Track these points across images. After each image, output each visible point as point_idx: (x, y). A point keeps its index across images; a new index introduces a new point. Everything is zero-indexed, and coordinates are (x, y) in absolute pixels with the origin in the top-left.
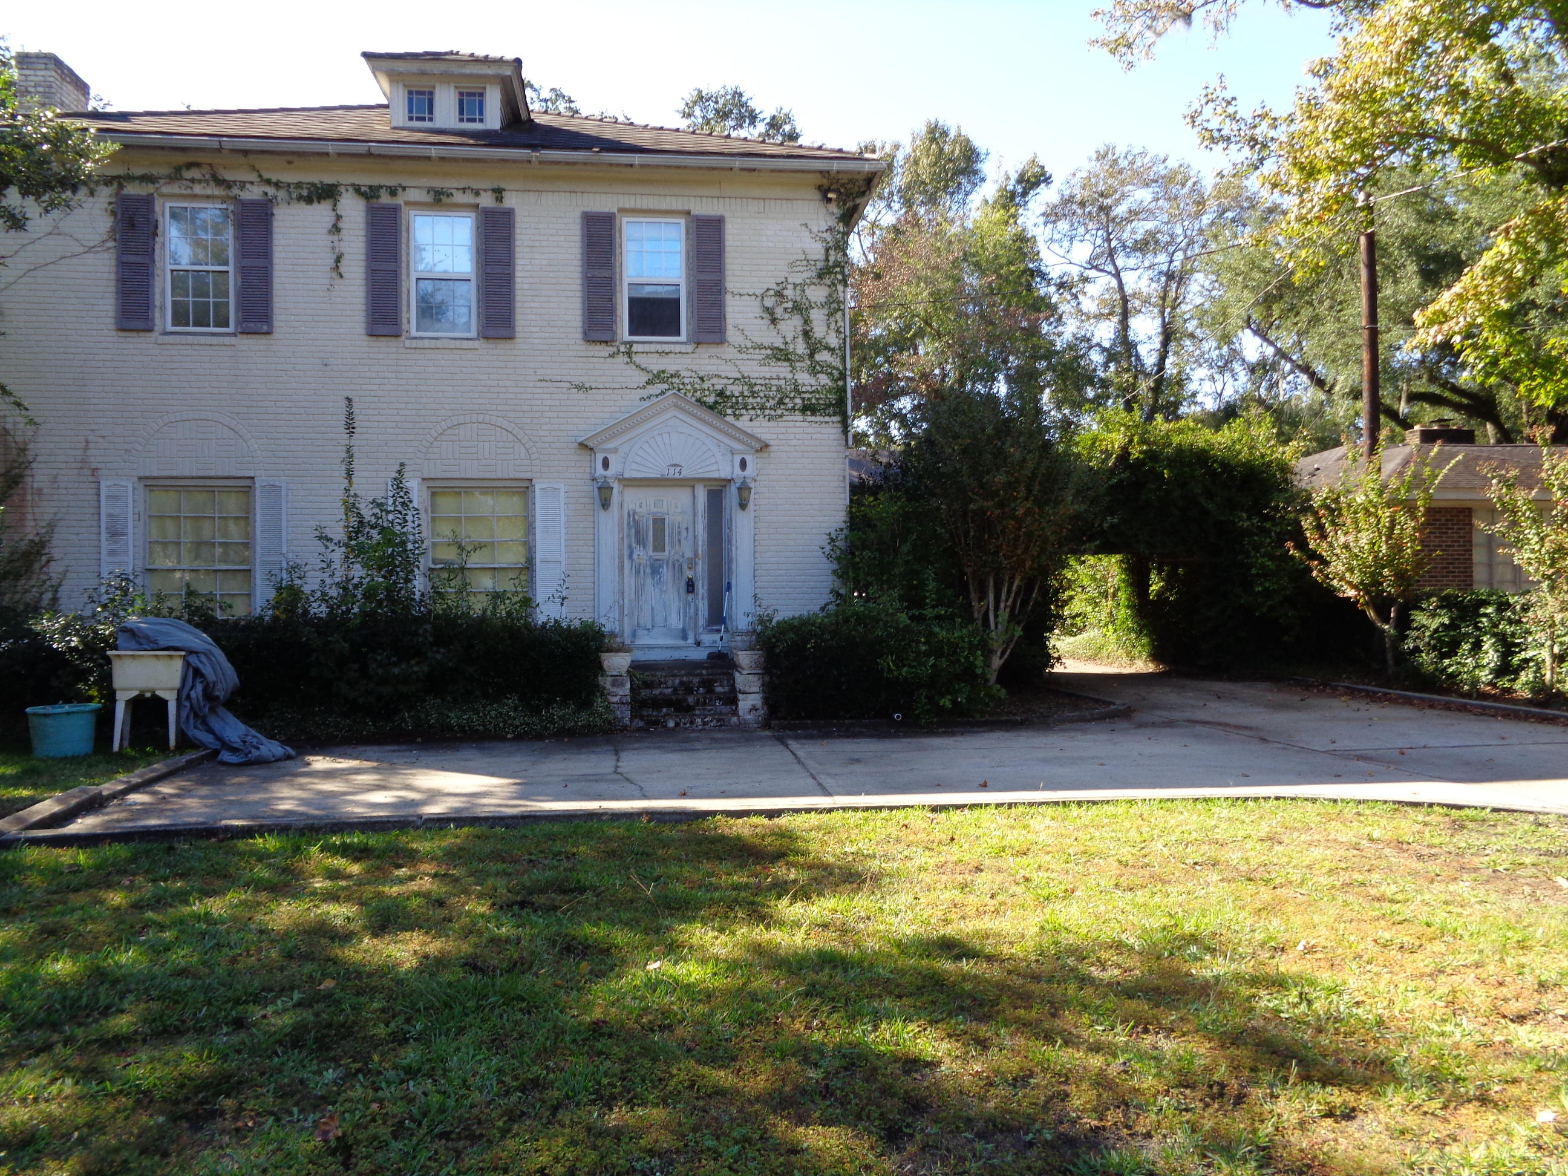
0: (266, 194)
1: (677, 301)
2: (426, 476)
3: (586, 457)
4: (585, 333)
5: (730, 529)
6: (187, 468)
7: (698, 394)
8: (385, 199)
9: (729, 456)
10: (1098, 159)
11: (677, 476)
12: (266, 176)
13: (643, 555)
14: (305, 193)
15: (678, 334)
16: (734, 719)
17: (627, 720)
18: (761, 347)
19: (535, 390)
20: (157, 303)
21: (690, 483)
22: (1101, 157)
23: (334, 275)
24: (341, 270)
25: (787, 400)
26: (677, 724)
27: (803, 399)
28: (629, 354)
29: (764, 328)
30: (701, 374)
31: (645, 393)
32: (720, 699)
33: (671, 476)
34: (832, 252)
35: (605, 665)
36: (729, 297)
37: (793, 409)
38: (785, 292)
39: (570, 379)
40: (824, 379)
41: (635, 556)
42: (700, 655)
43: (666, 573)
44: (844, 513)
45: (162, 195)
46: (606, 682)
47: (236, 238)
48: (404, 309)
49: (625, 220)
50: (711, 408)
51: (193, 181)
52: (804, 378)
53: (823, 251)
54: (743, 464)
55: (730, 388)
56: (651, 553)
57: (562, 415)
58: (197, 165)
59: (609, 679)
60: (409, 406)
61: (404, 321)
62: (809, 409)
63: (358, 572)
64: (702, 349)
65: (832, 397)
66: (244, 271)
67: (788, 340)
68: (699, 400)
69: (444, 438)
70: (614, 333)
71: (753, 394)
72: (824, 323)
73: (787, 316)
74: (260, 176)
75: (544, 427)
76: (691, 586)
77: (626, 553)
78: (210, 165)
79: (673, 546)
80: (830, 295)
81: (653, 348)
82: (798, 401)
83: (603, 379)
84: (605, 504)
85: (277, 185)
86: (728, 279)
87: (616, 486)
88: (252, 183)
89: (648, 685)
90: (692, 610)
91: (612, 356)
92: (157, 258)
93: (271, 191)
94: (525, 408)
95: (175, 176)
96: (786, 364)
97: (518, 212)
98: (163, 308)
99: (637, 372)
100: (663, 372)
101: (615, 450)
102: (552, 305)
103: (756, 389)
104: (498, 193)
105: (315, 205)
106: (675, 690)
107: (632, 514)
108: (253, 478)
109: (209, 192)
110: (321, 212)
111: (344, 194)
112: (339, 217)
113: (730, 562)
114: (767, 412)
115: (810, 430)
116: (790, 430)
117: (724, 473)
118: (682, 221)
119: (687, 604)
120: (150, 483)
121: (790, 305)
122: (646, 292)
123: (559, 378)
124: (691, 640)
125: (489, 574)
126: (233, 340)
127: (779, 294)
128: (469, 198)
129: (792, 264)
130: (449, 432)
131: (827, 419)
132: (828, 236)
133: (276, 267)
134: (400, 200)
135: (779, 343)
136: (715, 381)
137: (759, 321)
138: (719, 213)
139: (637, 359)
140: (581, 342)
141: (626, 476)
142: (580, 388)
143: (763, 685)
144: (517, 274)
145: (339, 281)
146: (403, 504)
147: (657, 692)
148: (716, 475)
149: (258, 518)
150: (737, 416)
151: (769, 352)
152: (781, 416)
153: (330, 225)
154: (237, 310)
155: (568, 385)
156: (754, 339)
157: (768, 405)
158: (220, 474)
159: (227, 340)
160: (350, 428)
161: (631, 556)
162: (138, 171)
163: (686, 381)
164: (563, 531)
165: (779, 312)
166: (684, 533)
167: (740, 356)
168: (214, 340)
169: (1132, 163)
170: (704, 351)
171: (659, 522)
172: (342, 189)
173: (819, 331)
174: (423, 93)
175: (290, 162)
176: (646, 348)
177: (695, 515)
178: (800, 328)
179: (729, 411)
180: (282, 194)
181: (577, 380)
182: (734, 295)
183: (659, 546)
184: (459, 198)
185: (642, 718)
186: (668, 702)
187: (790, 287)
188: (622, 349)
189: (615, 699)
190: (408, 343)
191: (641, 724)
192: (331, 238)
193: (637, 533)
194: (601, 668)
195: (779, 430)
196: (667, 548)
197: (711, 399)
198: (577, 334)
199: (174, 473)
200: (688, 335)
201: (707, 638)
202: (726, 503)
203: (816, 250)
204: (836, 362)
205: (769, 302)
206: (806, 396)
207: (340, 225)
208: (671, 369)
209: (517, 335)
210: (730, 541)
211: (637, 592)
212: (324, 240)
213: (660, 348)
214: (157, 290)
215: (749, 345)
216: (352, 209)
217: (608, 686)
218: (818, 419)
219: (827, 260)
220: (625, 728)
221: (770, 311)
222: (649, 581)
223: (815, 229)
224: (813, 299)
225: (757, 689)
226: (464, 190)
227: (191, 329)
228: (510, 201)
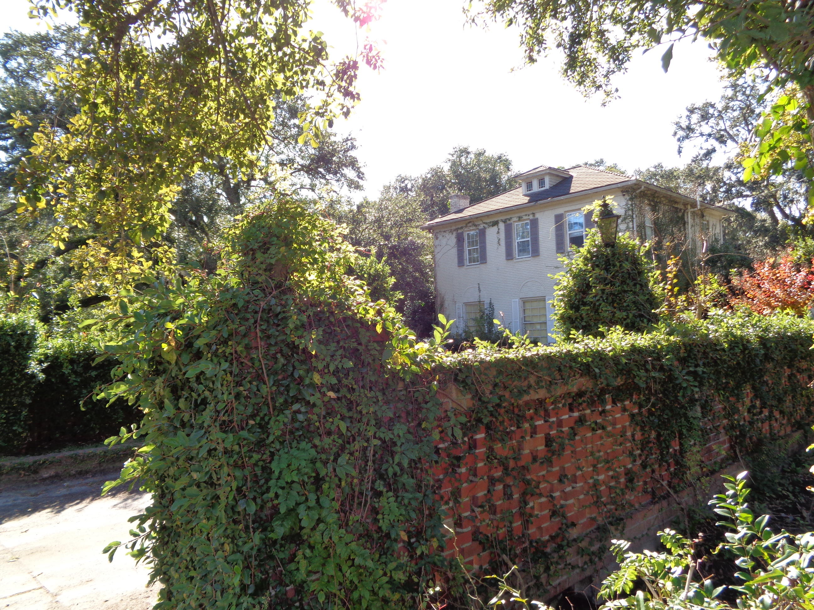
0: (484, 226)
1: (582, 237)
2: (521, 297)
4: (557, 250)
6: (472, 300)
8: (508, 222)
12: (485, 221)
14: (492, 224)
19: (545, 270)
24: (500, 243)
45: (464, 231)
47: (479, 239)
48: (514, 251)
49: (566, 214)
51: (470, 226)
58: (470, 222)
60: (516, 278)
61: (514, 254)
66: (481, 247)
69: (524, 286)
70: (565, 248)
74: (482, 222)
75: (548, 280)
78: (473, 221)
80: (628, 227)
85: (486, 224)
88: (482, 225)
92: (464, 247)
94: (543, 275)
95: (466, 226)
97: (538, 219)
98: (466, 259)
102: (549, 244)
104: (534, 214)
105: (494, 227)
108: (484, 301)
109: (473, 228)
110: (495, 229)
111: (500, 223)
112: (499, 229)
120: (466, 304)
122: (574, 236)
123: (551, 266)
128: (527, 217)
130: (525, 284)
132: (626, 207)
133: (487, 245)
134: (511, 221)
140: (556, 253)
142: (556, 268)
144: (540, 237)
145: (500, 246)
153: (497, 232)
154: (480, 258)
155: (554, 267)
158: (478, 301)
159: (478, 266)
160: (480, 291)
162: (460, 226)
168: (476, 266)
172: (499, 221)
174: (530, 182)
175: (488, 217)
180: (487, 226)
181: (556, 266)
184: (525, 218)
190: (516, 261)
199: (470, 302)
207: (499, 231)
209: (540, 254)
212: (496, 235)
214: (465, 255)
216: (502, 226)
219: (626, 215)
223: (622, 205)
226: (526, 215)
227: (471, 264)
228: (537, 216)
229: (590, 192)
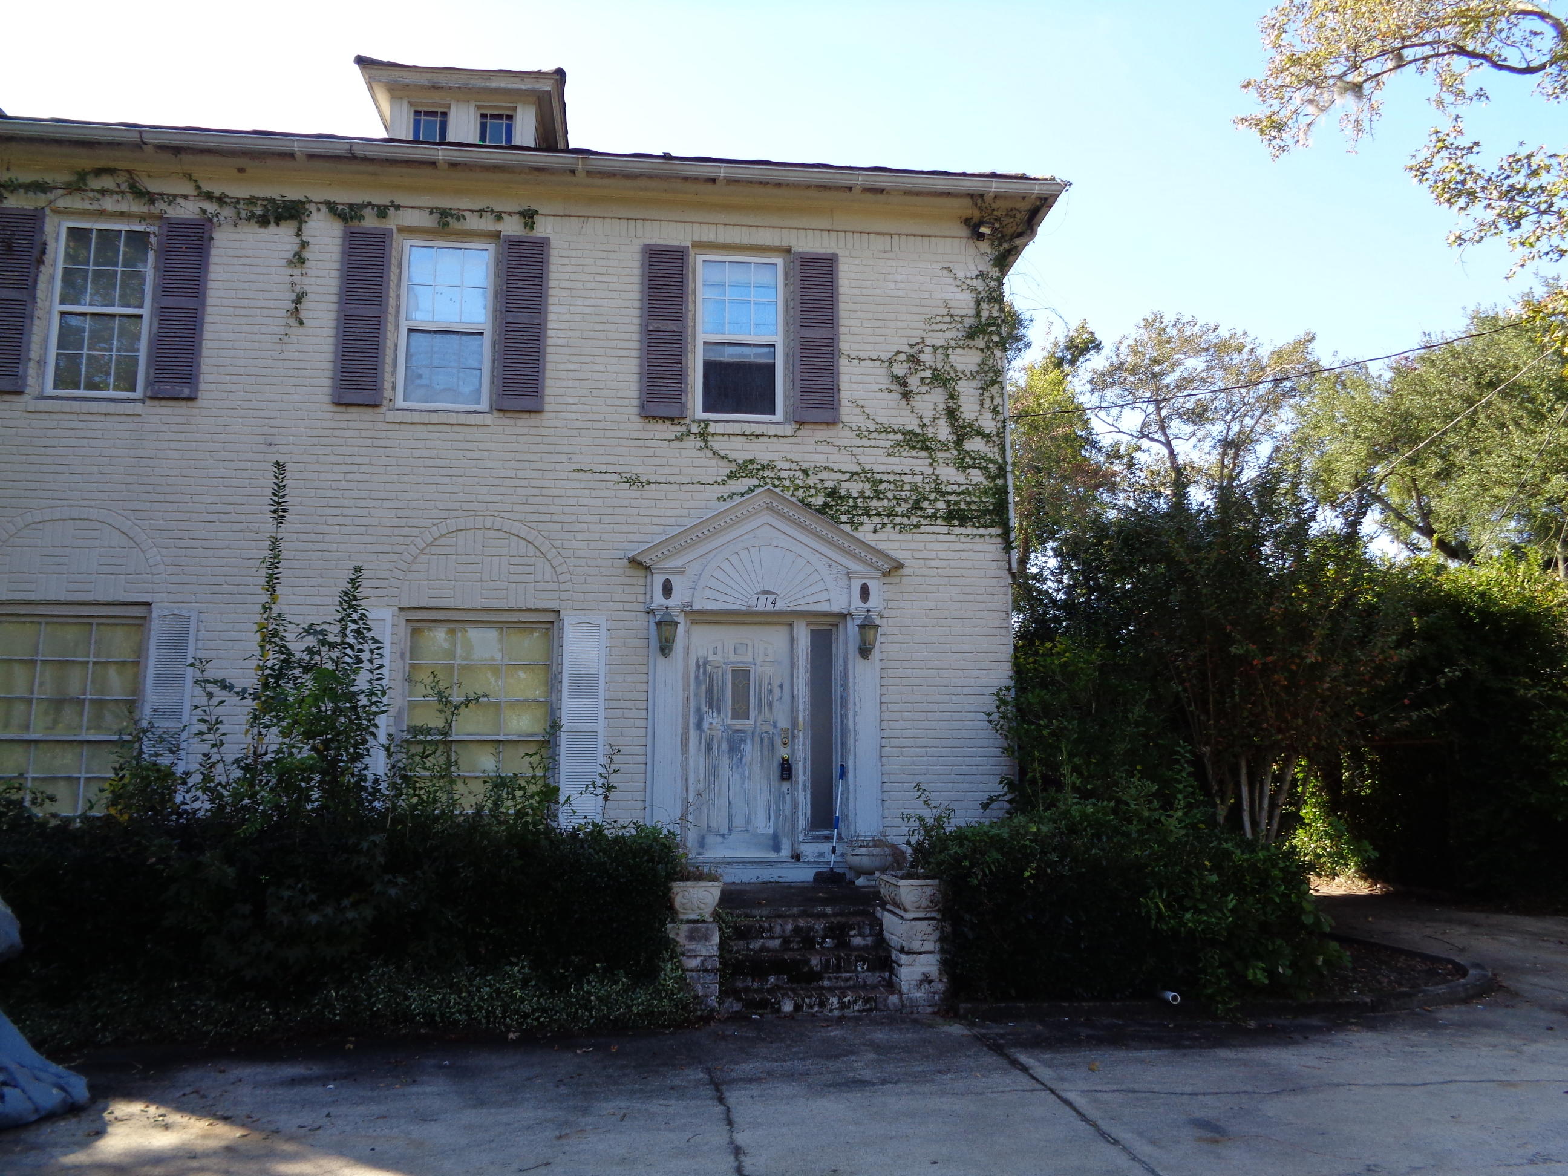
0: (204, 211)
1: (771, 368)
2: (405, 603)
3: (638, 579)
4: (642, 406)
5: (845, 686)
6: (54, 589)
7: (800, 493)
8: (370, 222)
9: (845, 579)
10: (1146, 327)
11: (770, 608)
12: (206, 187)
13: (717, 723)
14: (259, 211)
15: (772, 411)
16: (894, 999)
17: (713, 1001)
18: (889, 430)
19: (569, 484)
20: (34, 355)
21: (786, 619)
22: (1149, 324)
23: (292, 321)
24: (303, 315)
25: (925, 504)
26: (797, 1008)
27: (948, 503)
28: (703, 435)
29: (893, 404)
30: (805, 466)
31: (725, 490)
32: (864, 960)
33: (761, 608)
34: (984, 305)
35: (678, 901)
36: (843, 361)
37: (934, 516)
38: (922, 357)
39: (618, 469)
40: (977, 476)
41: (705, 725)
42: (803, 874)
43: (751, 751)
44: (1008, 666)
45: (57, 211)
46: (679, 933)
47: (156, 268)
48: (388, 368)
49: (700, 258)
50: (823, 510)
51: (104, 192)
52: (949, 474)
53: (972, 304)
54: (865, 593)
55: (845, 485)
56: (729, 721)
57: (606, 519)
58: (110, 171)
59: (684, 927)
60: (387, 504)
61: (387, 385)
62: (956, 516)
63: (273, 740)
64: (805, 431)
65: (989, 501)
66: (163, 314)
67: (926, 421)
68: (802, 501)
69: (434, 550)
70: (684, 406)
71: (878, 495)
72: (977, 400)
73: (924, 389)
74: (198, 187)
75: (579, 536)
76: (786, 770)
77: (692, 720)
78: (128, 171)
79: (760, 712)
80: (983, 363)
81: (737, 428)
82: (941, 505)
83: (666, 470)
84: (665, 648)
85: (221, 200)
86: (842, 337)
87: (681, 619)
88: (185, 197)
89: (743, 934)
90: (788, 806)
91: (679, 438)
92: (40, 294)
93: (211, 208)
94: (553, 509)
95: (78, 185)
96: (924, 454)
97: (554, 243)
98: (42, 363)
99: (714, 462)
100: (752, 462)
101: (681, 571)
102: (598, 368)
103: (882, 487)
104: (529, 217)
105: (272, 229)
106: (786, 941)
107: (702, 664)
108: (149, 604)
109: (123, 207)
110: (280, 238)
111: (315, 215)
112: (304, 245)
113: (844, 734)
114: (898, 520)
115: (958, 546)
116: (929, 546)
117: (838, 605)
118: (779, 262)
119: (781, 797)
121: (928, 374)
122: (729, 355)
123: (603, 468)
124: (785, 852)
125: (490, 749)
126: (138, 408)
127: (913, 359)
128: (486, 224)
129: (930, 321)
130: (442, 541)
131: (982, 531)
132: (979, 284)
133: (209, 310)
134: (392, 222)
135: (913, 425)
136: (824, 475)
137: (886, 394)
138: (830, 251)
139: (714, 442)
140: (637, 418)
141: (696, 607)
142: (631, 481)
143: (942, 939)
144: (551, 325)
145: (297, 330)
146: (357, 631)
147: (755, 945)
148: (824, 608)
149: (152, 662)
150: (855, 525)
151: (900, 437)
152: (917, 526)
153: (290, 255)
154: (148, 366)
155: (616, 477)
156: (879, 420)
157: (899, 510)
158: (101, 598)
159: (129, 408)
160: (279, 512)
161: (699, 726)
162: (26, 178)
163: (784, 474)
164: (602, 687)
165: (913, 382)
166: (777, 692)
167: (859, 442)
168: (111, 407)
169: (1181, 331)
170: (809, 435)
171: (741, 676)
172: (312, 208)
173: (969, 409)
174: (434, 114)
175: (241, 170)
176: (729, 428)
177: (793, 665)
178: (942, 406)
179: (844, 518)
180: (227, 212)
181: (629, 471)
182: (851, 359)
183: (741, 712)
184: (473, 223)
185: (736, 994)
186: (778, 966)
187: (928, 350)
188: (695, 428)
189: (693, 963)
190: (390, 416)
191: (737, 1007)
192: (290, 271)
193: (710, 691)
194: (671, 908)
195: (913, 545)
196: (752, 715)
197: (819, 500)
198: (631, 407)
199: (33, 597)
200: (786, 413)
201: (810, 849)
202: (838, 649)
203: (963, 302)
204: (993, 453)
205: (900, 370)
206: (952, 498)
207: (305, 254)
208: (763, 458)
209: (547, 407)
210: (844, 703)
211: (707, 779)
212: (280, 274)
213: (748, 429)
214: (36, 339)
215: (872, 427)
216: (324, 233)
217: (682, 940)
218: (969, 530)
219: (978, 315)
220: (709, 1017)
221: (900, 381)
222: (725, 761)
223: (961, 275)
224: (960, 368)
225: (929, 946)
226: (481, 212)
227: (82, 393)
228: (544, 228)
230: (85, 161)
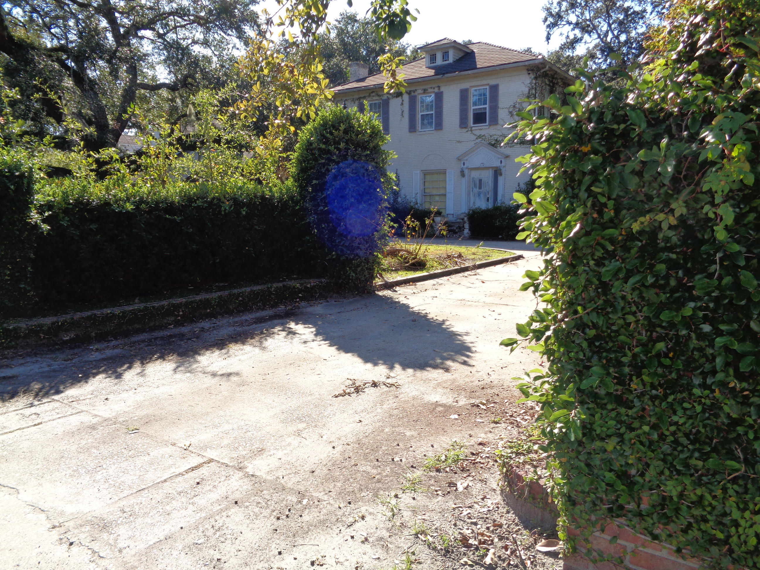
0: (388, 97)
1: (486, 113)
2: (422, 170)
3: (459, 162)
4: (460, 126)
5: (498, 182)
7: (490, 141)
8: (413, 94)
9: (497, 159)
11: (484, 166)
13: (476, 190)
14: (396, 95)
15: (486, 123)
19: (448, 144)
21: (488, 168)
23: (402, 116)
27: (520, 140)
28: (471, 130)
29: (509, 118)
30: (491, 135)
31: (475, 142)
33: (482, 166)
34: (531, 90)
36: (499, 110)
37: (517, 143)
38: (516, 106)
39: (456, 139)
41: (474, 191)
43: (482, 196)
47: (382, 109)
48: (417, 124)
49: (472, 89)
50: (493, 145)
51: (373, 96)
54: (501, 162)
55: (499, 138)
56: (478, 190)
57: (453, 150)
58: (374, 92)
60: (418, 151)
61: (418, 127)
66: (383, 118)
68: (490, 143)
69: (426, 159)
70: (468, 124)
73: (516, 113)
75: (450, 154)
76: (488, 200)
78: (376, 91)
79: (484, 188)
81: (478, 128)
83: (464, 139)
84: (463, 176)
85: (390, 94)
86: (499, 104)
87: (467, 170)
88: (385, 95)
91: (467, 131)
94: (445, 149)
95: (369, 96)
97: (444, 92)
99: (473, 136)
100: (480, 135)
101: (466, 160)
102: (452, 118)
104: (439, 87)
105: (398, 98)
107: (473, 178)
109: (376, 98)
110: (400, 100)
111: (404, 94)
112: (403, 101)
113: (498, 192)
114: (509, 145)
116: (516, 150)
117: (497, 165)
118: (488, 87)
121: (517, 110)
122: (478, 112)
123: (453, 140)
125: (438, 196)
127: (514, 107)
128: (432, 90)
129: (519, 96)
130: (427, 157)
132: (530, 85)
133: (390, 116)
134: (416, 93)
136: (494, 136)
137: (508, 116)
138: (497, 83)
139: (474, 132)
140: (459, 128)
141: (469, 167)
142: (458, 142)
144: (444, 110)
145: (403, 118)
148: (494, 166)
150: (501, 147)
153: (401, 103)
155: (456, 141)
157: (510, 143)
161: (472, 191)
162: (362, 96)
163: (487, 137)
164: (453, 184)
165: (514, 112)
166: (487, 183)
167: (502, 128)
170: (492, 127)
171: (480, 181)
174: (434, 55)
176: (476, 128)
177: (490, 178)
179: (498, 146)
180: (391, 96)
181: (458, 140)
182: (501, 109)
183: (480, 188)
184: (430, 90)
187: (518, 104)
188: (469, 129)
190: (418, 133)
193: (474, 184)
195: (513, 150)
196: (482, 188)
197: (493, 142)
198: (458, 125)
200: (488, 123)
202: (497, 175)
203: (526, 90)
205: (511, 110)
207: (403, 103)
208: (483, 134)
209: (443, 128)
210: (498, 186)
211: (474, 201)
212: (400, 107)
213: (480, 128)
215: (505, 124)
216: (406, 97)
219: (529, 93)
221: (511, 112)
222: (477, 198)
223: (526, 84)
228: (442, 89)
229: (497, 68)
230: (371, 91)
